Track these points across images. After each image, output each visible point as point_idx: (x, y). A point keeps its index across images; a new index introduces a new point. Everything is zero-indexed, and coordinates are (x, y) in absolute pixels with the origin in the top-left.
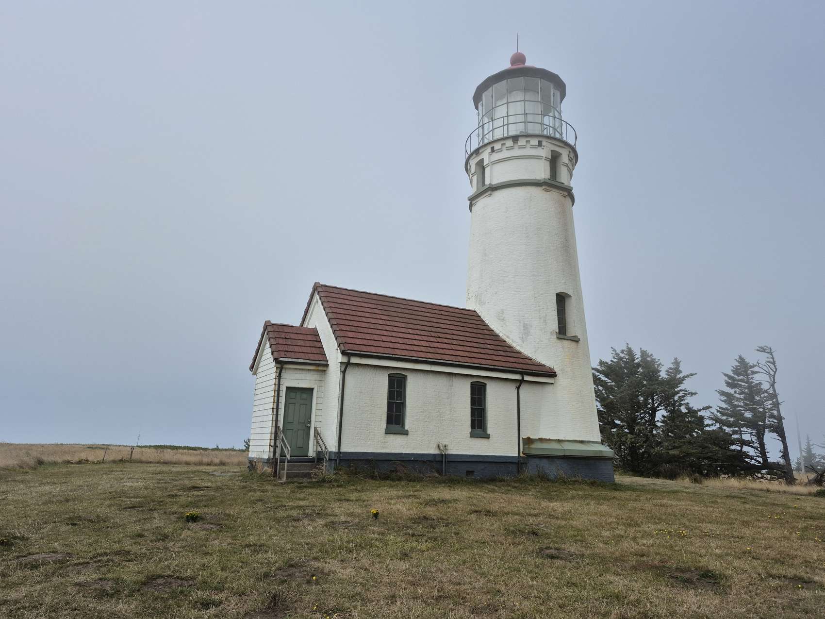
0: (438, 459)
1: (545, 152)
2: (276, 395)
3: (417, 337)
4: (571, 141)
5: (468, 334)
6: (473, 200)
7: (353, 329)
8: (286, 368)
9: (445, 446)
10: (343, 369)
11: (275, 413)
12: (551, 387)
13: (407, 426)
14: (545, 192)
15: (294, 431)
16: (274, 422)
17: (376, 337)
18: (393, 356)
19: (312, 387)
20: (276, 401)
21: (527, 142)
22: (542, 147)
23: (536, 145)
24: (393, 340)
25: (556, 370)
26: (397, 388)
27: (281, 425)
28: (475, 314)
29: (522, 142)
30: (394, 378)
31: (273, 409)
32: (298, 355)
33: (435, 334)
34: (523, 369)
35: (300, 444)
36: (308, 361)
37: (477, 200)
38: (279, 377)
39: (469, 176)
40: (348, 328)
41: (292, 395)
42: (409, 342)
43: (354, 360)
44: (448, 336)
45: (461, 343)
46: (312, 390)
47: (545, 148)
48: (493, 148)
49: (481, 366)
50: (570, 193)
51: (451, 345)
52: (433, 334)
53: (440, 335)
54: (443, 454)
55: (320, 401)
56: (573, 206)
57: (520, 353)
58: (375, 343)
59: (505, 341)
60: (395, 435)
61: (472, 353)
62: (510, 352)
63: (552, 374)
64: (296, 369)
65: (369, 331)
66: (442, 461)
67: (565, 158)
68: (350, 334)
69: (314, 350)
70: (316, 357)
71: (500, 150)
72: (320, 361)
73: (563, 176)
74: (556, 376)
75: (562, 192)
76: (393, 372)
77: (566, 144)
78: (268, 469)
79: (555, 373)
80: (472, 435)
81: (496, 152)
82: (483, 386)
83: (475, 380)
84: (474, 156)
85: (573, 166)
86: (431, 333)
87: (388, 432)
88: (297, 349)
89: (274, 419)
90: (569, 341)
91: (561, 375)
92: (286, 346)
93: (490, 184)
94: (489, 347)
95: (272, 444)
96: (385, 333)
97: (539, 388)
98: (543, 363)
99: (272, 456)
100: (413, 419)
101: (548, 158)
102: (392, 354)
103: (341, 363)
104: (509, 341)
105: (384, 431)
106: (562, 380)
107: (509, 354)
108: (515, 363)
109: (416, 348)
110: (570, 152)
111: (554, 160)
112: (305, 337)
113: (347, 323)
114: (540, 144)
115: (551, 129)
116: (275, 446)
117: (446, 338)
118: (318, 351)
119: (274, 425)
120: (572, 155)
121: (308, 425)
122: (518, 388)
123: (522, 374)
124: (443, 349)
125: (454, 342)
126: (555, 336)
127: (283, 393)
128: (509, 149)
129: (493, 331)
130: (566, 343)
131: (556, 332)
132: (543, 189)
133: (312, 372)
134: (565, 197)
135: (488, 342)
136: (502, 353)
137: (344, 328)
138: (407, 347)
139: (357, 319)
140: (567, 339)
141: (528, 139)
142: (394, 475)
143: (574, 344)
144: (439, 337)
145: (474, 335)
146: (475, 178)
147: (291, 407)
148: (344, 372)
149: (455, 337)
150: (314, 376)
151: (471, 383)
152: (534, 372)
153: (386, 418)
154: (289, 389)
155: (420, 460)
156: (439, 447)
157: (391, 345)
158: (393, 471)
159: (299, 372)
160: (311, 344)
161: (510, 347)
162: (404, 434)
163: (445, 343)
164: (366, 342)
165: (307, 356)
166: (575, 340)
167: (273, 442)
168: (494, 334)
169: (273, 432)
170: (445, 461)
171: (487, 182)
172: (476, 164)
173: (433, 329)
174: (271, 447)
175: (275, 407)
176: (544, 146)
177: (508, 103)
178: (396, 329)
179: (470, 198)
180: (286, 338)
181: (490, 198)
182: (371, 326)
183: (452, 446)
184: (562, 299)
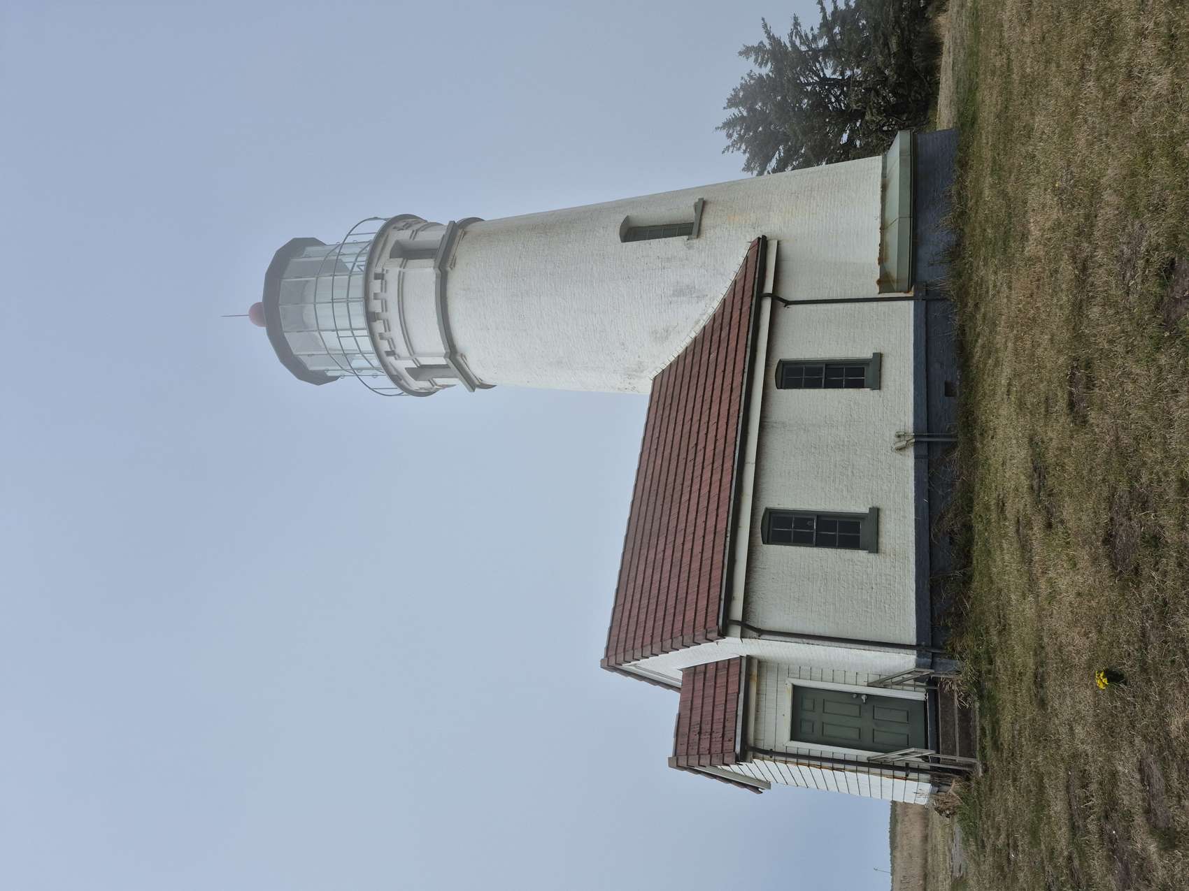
0: (924, 452)
1: (392, 269)
2: (806, 762)
3: (696, 487)
4: (378, 226)
5: (692, 393)
6: (473, 384)
7: (680, 607)
8: (756, 739)
9: (899, 436)
10: (755, 634)
11: (842, 766)
12: (785, 246)
13: (863, 509)
14: (457, 266)
15: (875, 728)
16: (860, 768)
17: (696, 565)
18: (729, 535)
19: (790, 687)
20: (819, 763)
21: (376, 298)
22: (385, 272)
23: (382, 284)
24: (700, 532)
25: (754, 237)
26: (791, 527)
27: (864, 755)
28: (658, 381)
29: (376, 306)
30: (771, 532)
31: (833, 769)
32: (730, 716)
33: (692, 451)
34: (752, 296)
35: (901, 717)
36: (742, 695)
37: (472, 376)
38: (771, 754)
39: (438, 390)
40: (679, 618)
41: (806, 728)
42: (703, 503)
43: (737, 613)
44: (695, 428)
45: (706, 406)
46: (796, 690)
47: (385, 268)
48: (388, 354)
49: (746, 370)
50: (459, 225)
51: (710, 423)
52: (691, 457)
53: (692, 444)
54: (914, 440)
55: (817, 674)
56: (483, 220)
57: (724, 300)
58: (706, 569)
59: (704, 327)
60: (880, 533)
61: (725, 385)
62: (723, 319)
63: (762, 244)
64: (756, 719)
65: (684, 576)
66: (929, 443)
67: (404, 235)
68: (690, 615)
69: (721, 681)
70: (733, 679)
71: (391, 342)
72: (740, 672)
73: (433, 237)
74: (764, 237)
75: (457, 238)
76: (760, 535)
77: (382, 233)
78: (954, 787)
79: (759, 238)
80: (877, 385)
81: (395, 348)
82: (783, 365)
83: (773, 381)
84: (403, 382)
85: (419, 223)
86: (689, 459)
87: (874, 548)
88: (719, 715)
89: (854, 768)
90: (703, 217)
91: (763, 228)
92: (714, 735)
93: (445, 357)
94: (713, 356)
95: (903, 774)
96: (688, 546)
97: (788, 266)
98: (741, 260)
99: (928, 777)
100: (849, 497)
101: (403, 262)
102: (726, 537)
103: (742, 637)
104: (704, 320)
105: (872, 556)
106: (773, 226)
107: (726, 320)
108: (741, 309)
109: (715, 491)
110: (395, 228)
111: (407, 253)
112: (699, 694)
113: (669, 618)
114: (380, 276)
115: (359, 259)
116: (907, 768)
117: (698, 433)
118: (722, 673)
119: (866, 769)
120: (401, 224)
121: (864, 698)
122: (788, 303)
123: (761, 296)
124: (716, 440)
125: (705, 419)
126: (694, 241)
127: (804, 747)
128: (388, 327)
129: (687, 348)
130: (707, 221)
131: (688, 239)
132: (452, 269)
133: (763, 687)
134: (465, 234)
135: (705, 358)
136: (724, 334)
137: (678, 625)
138: (713, 506)
139: (662, 597)
140: (701, 220)
141: (372, 296)
142: (959, 539)
143: (709, 210)
144: (696, 445)
145: (694, 381)
146: (440, 381)
147: (829, 731)
148: (761, 632)
149: (696, 418)
150: (770, 684)
151: (778, 388)
152: (757, 276)
153: (848, 552)
154: (794, 737)
155: (927, 484)
156: (900, 449)
157: (710, 537)
158: (951, 538)
159: (762, 714)
160: (710, 683)
161: (714, 318)
162: (878, 516)
163: (707, 434)
164: (704, 586)
165: (732, 697)
166: (702, 206)
167: (898, 773)
168: (692, 347)
169: (878, 771)
170: (928, 436)
171: (442, 361)
172: (416, 380)
173: (683, 455)
174: (909, 777)
175: (830, 765)
176: (383, 270)
177: (319, 330)
178: (682, 526)
179: (471, 389)
180: (700, 733)
181: (466, 356)
182: (675, 571)
183: (898, 423)
184: (631, 232)
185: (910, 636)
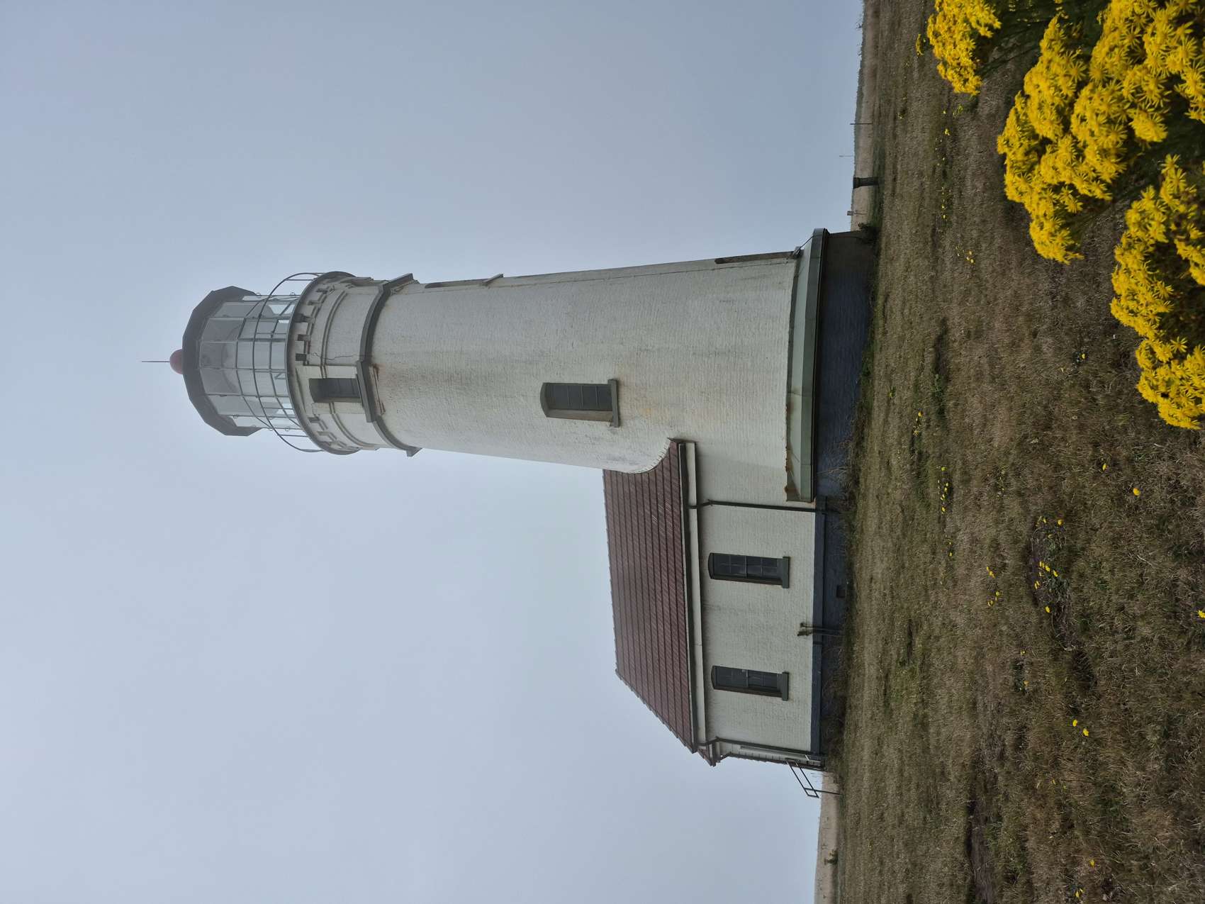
12: (701, 447)
13: (778, 672)
25: (673, 438)
30: (719, 683)
49: (685, 573)
60: (790, 687)
63: (681, 451)
76: (711, 683)
79: (677, 439)
80: (787, 584)
82: (713, 559)
83: (707, 573)
87: (786, 697)
91: (679, 428)
97: (707, 465)
98: (664, 450)
100: (770, 664)
105: (785, 702)
106: (689, 429)
122: (709, 505)
123: (687, 505)
126: (617, 429)
131: (611, 426)
132: (384, 414)
143: (624, 396)
151: (711, 578)
153: (770, 698)
155: (821, 662)
162: (788, 676)
166: (616, 384)
183: (801, 614)
185: (807, 747)
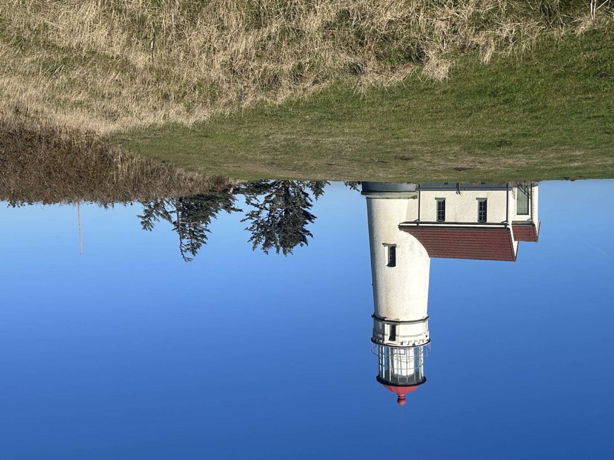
8: (530, 222)
15: (524, 198)
25: (398, 229)
31: (534, 205)
32: (525, 228)
35: (521, 193)
38: (532, 219)
46: (517, 214)
55: (515, 210)
72: (515, 226)
92: (529, 231)
99: (532, 187)
116: (532, 191)
122: (419, 220)
127: (530, 212)
147: (526, 207)
150: (517, 220)
153: (487, 204)
159: (524, 221)
180: (529, 235)
185: (506, 192)
